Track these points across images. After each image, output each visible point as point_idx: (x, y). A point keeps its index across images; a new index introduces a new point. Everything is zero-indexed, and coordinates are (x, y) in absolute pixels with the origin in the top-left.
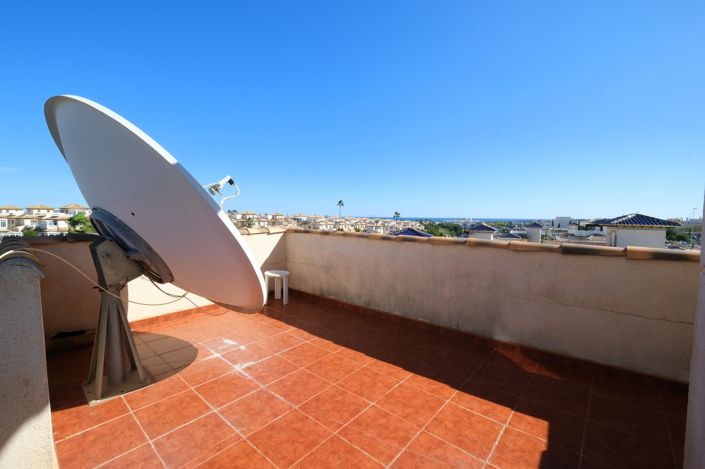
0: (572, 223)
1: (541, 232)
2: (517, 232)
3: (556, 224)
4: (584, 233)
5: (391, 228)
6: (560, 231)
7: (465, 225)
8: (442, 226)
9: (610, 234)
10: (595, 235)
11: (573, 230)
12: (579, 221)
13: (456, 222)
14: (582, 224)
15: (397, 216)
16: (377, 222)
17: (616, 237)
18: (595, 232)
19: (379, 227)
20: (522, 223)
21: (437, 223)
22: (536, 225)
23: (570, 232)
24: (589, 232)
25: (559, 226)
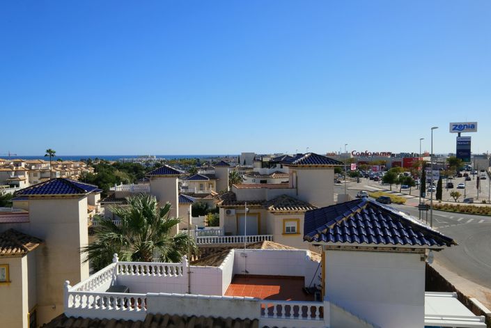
0: (256, 158)
1: (229, 171)
2: (205, 172)
3: (242, 161)
4: (267, 171)
5: (43, 172)
6: (247, 168)
7: (147, 164)
8: (118, 166)
9: (292, 174)
10: (277, 172)
11: (258, 169)
12: (263, 156)
13: (136, 161)
14: (264, 160)
15: (50, 156)
16: (17, 165)
17: (297, 178)
18: (276, 169)
19: (22, 172)
20: (210, 160)
21: (112, 163)
22: (223, 162)
23: (255, 170)
24: (272, 170)
25: (245, 163)
